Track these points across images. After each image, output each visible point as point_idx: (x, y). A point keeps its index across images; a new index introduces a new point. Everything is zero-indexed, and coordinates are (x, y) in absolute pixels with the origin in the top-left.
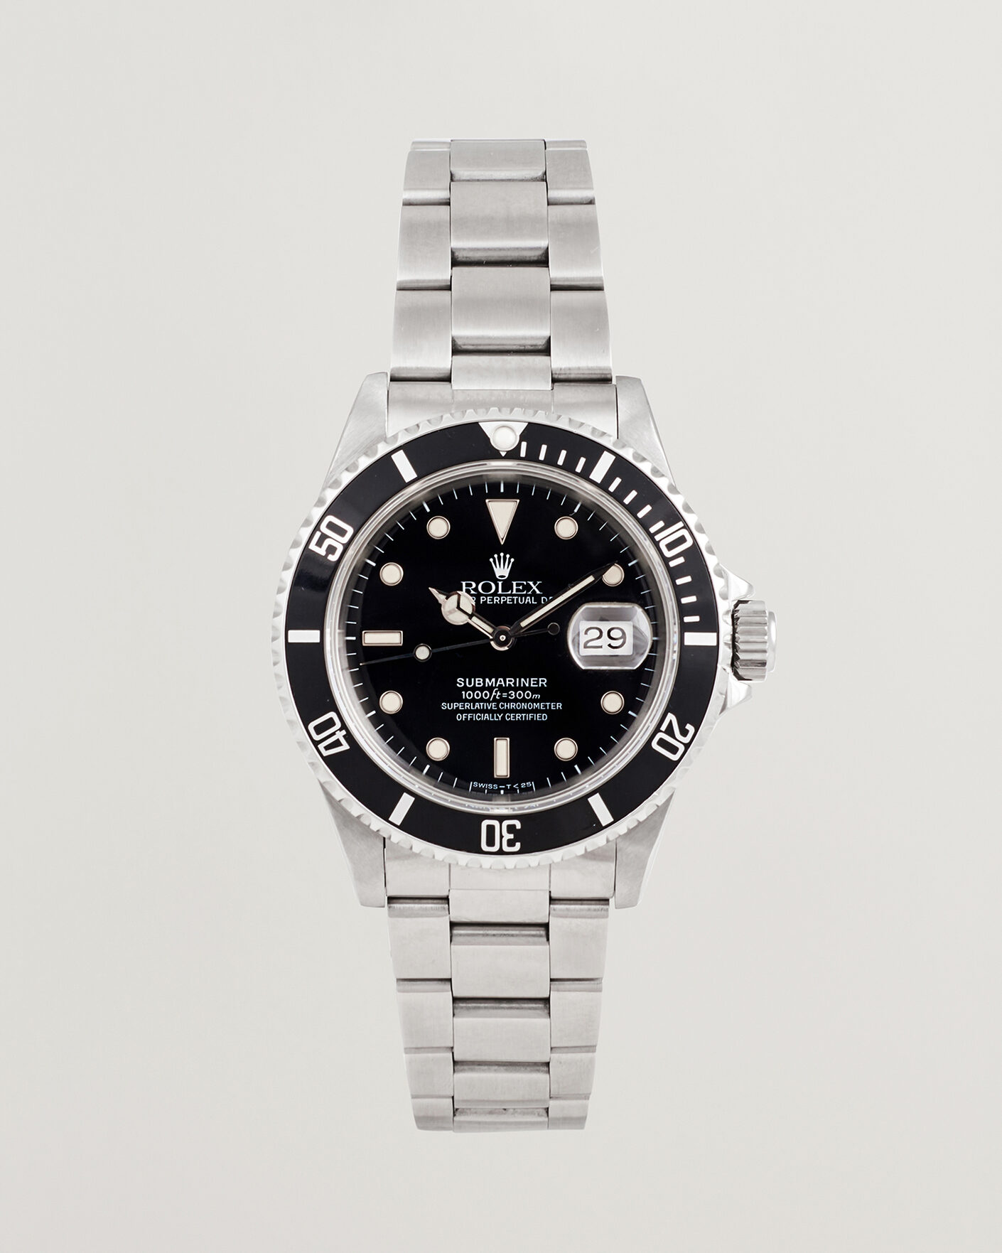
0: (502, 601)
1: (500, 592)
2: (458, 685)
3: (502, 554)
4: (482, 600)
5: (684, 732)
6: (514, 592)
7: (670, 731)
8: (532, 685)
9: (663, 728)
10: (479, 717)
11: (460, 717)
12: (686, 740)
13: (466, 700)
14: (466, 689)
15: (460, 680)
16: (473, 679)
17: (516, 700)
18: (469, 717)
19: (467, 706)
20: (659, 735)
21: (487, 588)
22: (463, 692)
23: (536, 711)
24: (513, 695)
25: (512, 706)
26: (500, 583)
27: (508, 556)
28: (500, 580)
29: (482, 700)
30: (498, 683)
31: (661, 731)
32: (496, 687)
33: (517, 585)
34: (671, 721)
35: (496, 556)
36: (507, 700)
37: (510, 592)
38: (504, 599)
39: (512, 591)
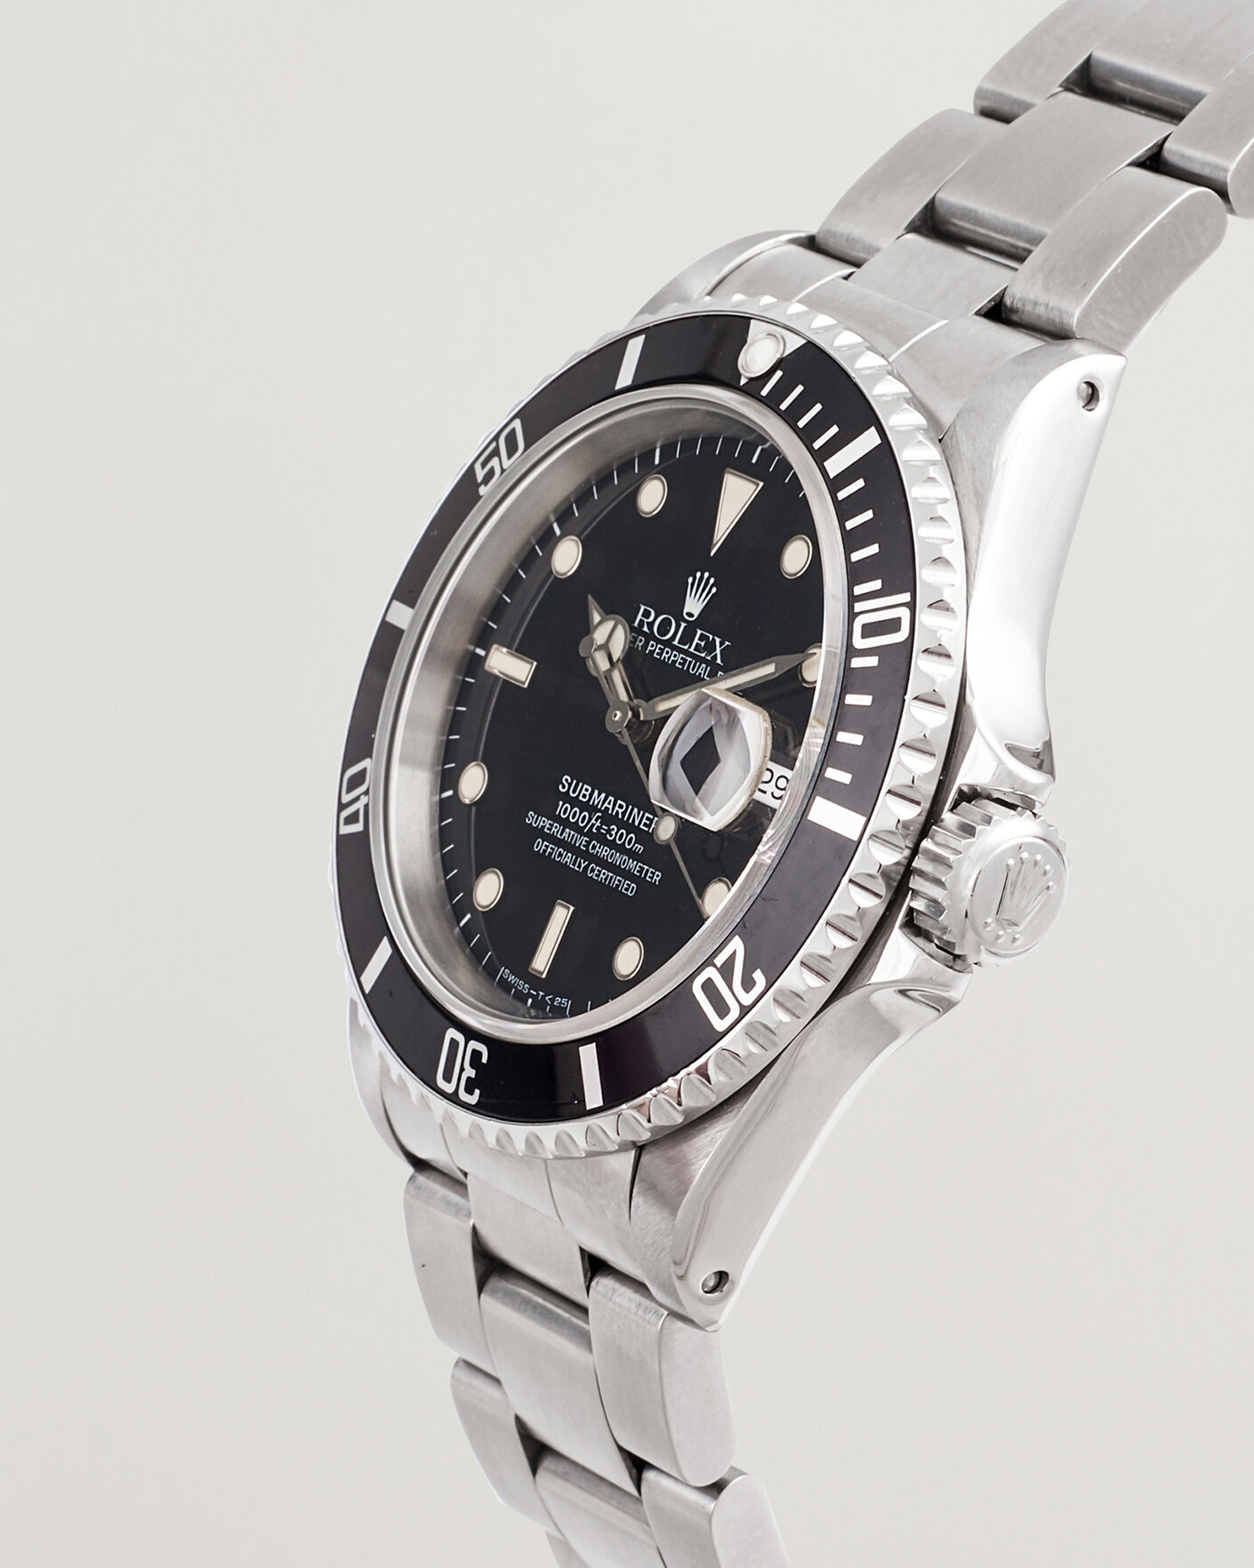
0: (672, 658)
1: (676, 643)
2: (560, 786)
3: (706, 575)
4: (649, 648)
5: (748, 984)
6: (692, 650)
7: (726, 970)
8: (641, 826)
9: (719, 961)
10: (560, 855)
11: (540, 846)
12: (747, 999)
13: (557, 819)
14: (566, 797)
15: (566, 780)
16: (581, 784)
17: (612, 845)
18: (549, 850)
19: (556, 829)
20: (710, 972)
21: (664, 627)
22: (561, 803)
23: (627, 874)
24: (613, 833)
25: (604, 852)
26: (683, 625)
27: (712, 580)
28: (686, 621)
29: (575, 827)
30: (606, 805)
31: (715, 966)
32: (600, 811)
33: (702, 638)
34: (734, 953)
35: (698, 574)
36: (603, 841)
37: (686, 647)
38: (675, 656)
39: (690, 647)
